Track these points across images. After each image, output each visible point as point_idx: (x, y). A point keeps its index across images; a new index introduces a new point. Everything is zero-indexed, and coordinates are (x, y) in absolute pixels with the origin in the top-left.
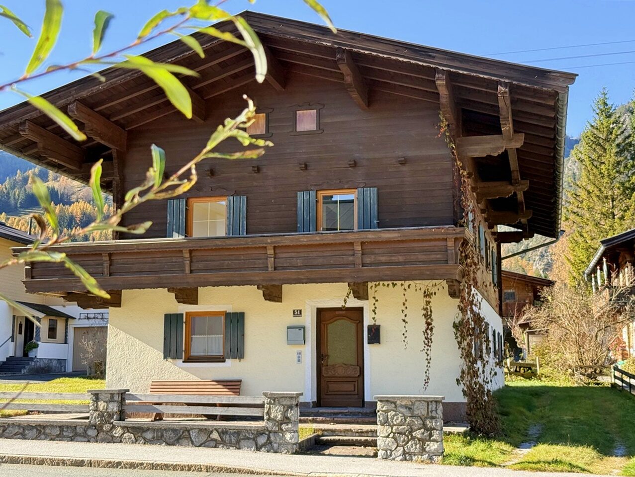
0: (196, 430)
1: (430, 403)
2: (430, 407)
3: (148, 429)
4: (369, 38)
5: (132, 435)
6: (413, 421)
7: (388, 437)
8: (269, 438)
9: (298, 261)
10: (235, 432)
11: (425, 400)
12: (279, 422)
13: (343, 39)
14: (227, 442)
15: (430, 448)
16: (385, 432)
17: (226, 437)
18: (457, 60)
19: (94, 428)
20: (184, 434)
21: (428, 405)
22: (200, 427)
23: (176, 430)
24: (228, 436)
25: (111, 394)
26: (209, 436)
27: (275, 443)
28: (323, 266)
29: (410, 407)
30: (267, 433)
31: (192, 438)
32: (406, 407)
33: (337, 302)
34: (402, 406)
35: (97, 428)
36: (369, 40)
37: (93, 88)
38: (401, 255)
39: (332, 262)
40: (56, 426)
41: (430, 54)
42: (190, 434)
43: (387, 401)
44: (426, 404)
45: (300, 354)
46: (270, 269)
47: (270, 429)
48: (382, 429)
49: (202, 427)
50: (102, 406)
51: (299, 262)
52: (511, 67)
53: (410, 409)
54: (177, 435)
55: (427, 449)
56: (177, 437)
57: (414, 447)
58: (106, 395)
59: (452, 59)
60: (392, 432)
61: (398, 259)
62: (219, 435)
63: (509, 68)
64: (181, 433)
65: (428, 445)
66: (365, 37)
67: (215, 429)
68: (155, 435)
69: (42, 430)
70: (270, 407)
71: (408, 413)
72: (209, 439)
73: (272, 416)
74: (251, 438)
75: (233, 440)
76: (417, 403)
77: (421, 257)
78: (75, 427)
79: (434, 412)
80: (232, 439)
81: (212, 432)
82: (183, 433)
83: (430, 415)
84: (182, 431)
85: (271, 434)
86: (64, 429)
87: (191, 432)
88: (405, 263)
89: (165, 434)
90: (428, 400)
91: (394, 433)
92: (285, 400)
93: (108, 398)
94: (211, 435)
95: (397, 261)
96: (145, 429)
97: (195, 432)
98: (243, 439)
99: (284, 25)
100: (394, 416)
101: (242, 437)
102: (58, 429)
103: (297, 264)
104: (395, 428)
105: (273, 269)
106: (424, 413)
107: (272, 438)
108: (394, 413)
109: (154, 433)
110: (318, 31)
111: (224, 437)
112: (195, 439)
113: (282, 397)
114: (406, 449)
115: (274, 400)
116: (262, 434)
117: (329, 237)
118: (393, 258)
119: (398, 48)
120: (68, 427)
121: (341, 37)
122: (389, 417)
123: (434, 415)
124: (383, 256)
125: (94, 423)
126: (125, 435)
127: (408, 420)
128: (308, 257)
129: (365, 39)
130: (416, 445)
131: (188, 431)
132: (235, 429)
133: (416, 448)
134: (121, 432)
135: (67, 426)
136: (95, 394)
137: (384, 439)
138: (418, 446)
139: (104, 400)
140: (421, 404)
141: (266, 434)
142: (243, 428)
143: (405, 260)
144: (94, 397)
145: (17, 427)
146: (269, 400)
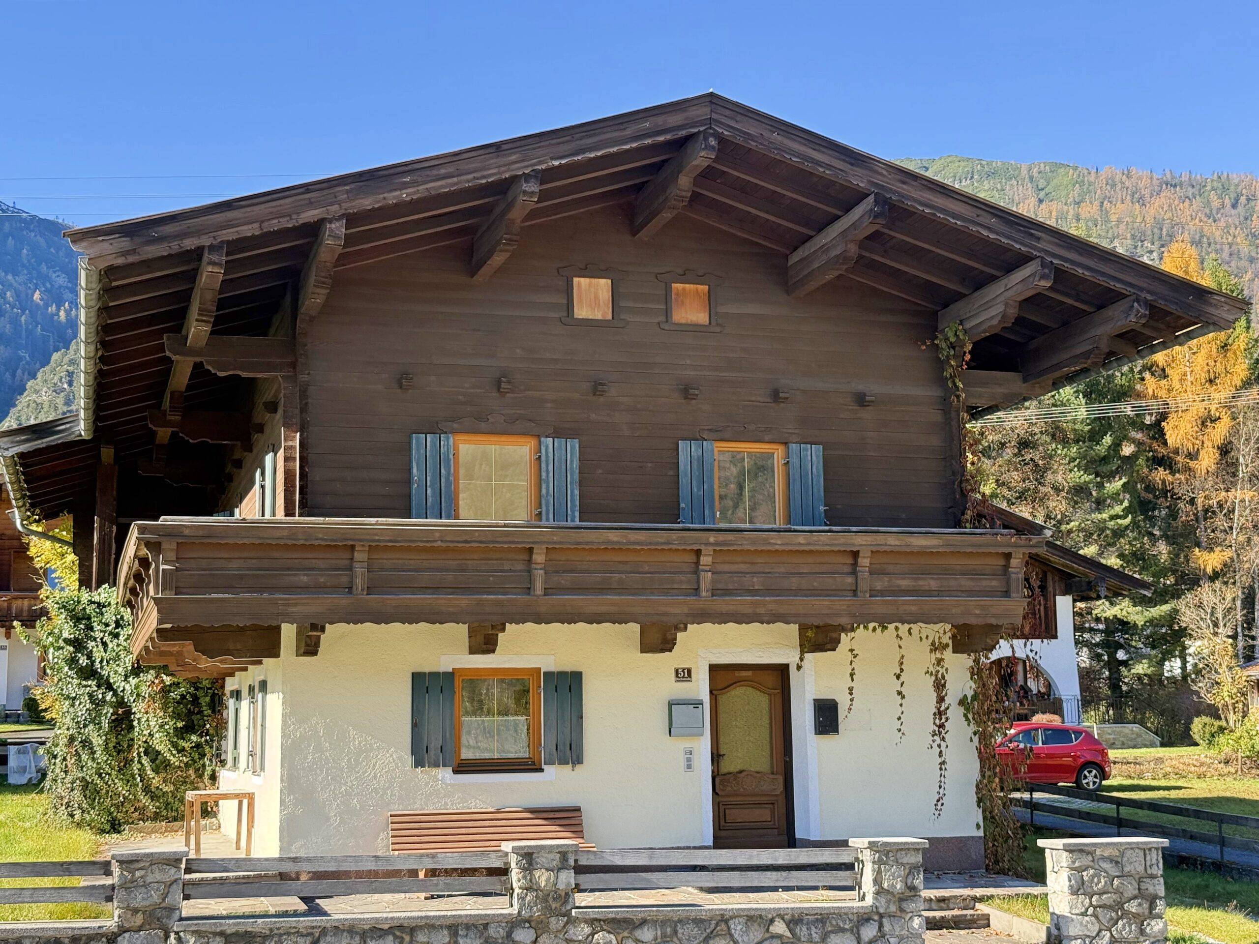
0: (741, 920)
1: (1147, 852)
2: (1148, 858)
3: (644, 922)
4: (932, 186)
5: (612, 937)
6: (1123, 884)
7: (1084, 914)
8: (881, 926)
9: (755, 580)
10: (817, 919)
11: (1140, 846)
12: (897, 896)
13: (885, 179)
14: (803, 939)
15: (1152, 929)
16: (1079, 905)
17: (801, 930)
18: (1077, 251)
19: (527, 925)
20: (719, 928)
21: (1145, 855)
22: (749, 913)
23: (702, 921)
24: (804, 928)
25: (559, 852)
26: (768, 930)
27: (892, 936)
28: (798, 592)
29: (1116, 859)
30: (876, 918)
31: (736, 936)
32: (1110, 859)
33: (757, 655)
34: (1103, 858)
35: (533, 924)
36: (930, 188)
37: (385, 195)
38: (933, 578)
39: (815, 584)
40: (441, 927)
41: (1032, 231)
42: (729, 928)
43: (1081, 851)
44: (1142, 854)
45: (691, 753)
46: (704, 594)
47: (882, 911)
48: (1075, 901)
49: (753, 913)
50: (543, 878)
51: (757, 583)
52: (1157, 275)
53: (1117, 863)
54: (705, 930)
55: (1148, 930)
56: (704, 935)
57: (1127, 929)
58: (551, 856)
59: (1067, 247)
60: (1091, 905)
61: (929, 585)
62: (788, 926)
63: (1154, 278)
64: (713, 926)
65: (1149, 924)
66: (926, 183)
67: (779, 915)
68: (659, 933)
69: (404, 936)
70: (879, 868)
71: (1114, 869)
72: (767, 935)
73: (885, 885)
74: (847, 930)
75: (814, 935)
76: (1129, 853)
77: (966, 583)
78: (486, 926)
79: (1155, 867)
80: (813, 933)
81: (772, 921)
82: (717, 925)
83: (1149, 872)
84: (714, 922)
85: (884, 920)
86: (460, 932)
87: (731, 923)
88: (939, 593)
89: (680, 931)
90: (1145, 846)
91: (1095, 907)
92: (906, 854)
93: (555, 862)
94: (771, 928)
95: (927, 588)
96: (637, 923)
97: (739, 923)
98: (832, 932)
99: (781, 133)
100: (1093, 876)
101: (830, 929)
102: (446, 932)
103: (753, 586)
104: (1094, 899)
105: (709, 594)
106: (1141, 869)
107: (887, 927)
108: (1091, 872)
109: (656, 930)
110: (844, 157)
111: (798, 930)
112: (742, 936)
113: (901, 850)
114: (1114, 933)
115: (887, 855)
116: (868, 920)
117: (822, 538)
118: (921, 583)
119: (980, 212)
120: (468, 927)
121: (884, 176)
122: (1085, 878)
123: (1155, 873)
124: (904, 579)
125: (527, 915)
126: (596, 936)
127: (1116, 882)
128: (769, 573)
129: (926, 186)
130: (1130, 926)
131: (726, 922)
132: (817, 914)
133: (1131, 931)
134: (587, 930)
135: (467, 924)
136: (526, 854)
137: (1079, 917)
138: (1133, 927)
139: (547, 866)
140: (1135, 854)
141: (873, 920)
142: (832, 911)
143: (941, 587)
144: (524, 861)
145: (345, 934)
146: (877, 855)
